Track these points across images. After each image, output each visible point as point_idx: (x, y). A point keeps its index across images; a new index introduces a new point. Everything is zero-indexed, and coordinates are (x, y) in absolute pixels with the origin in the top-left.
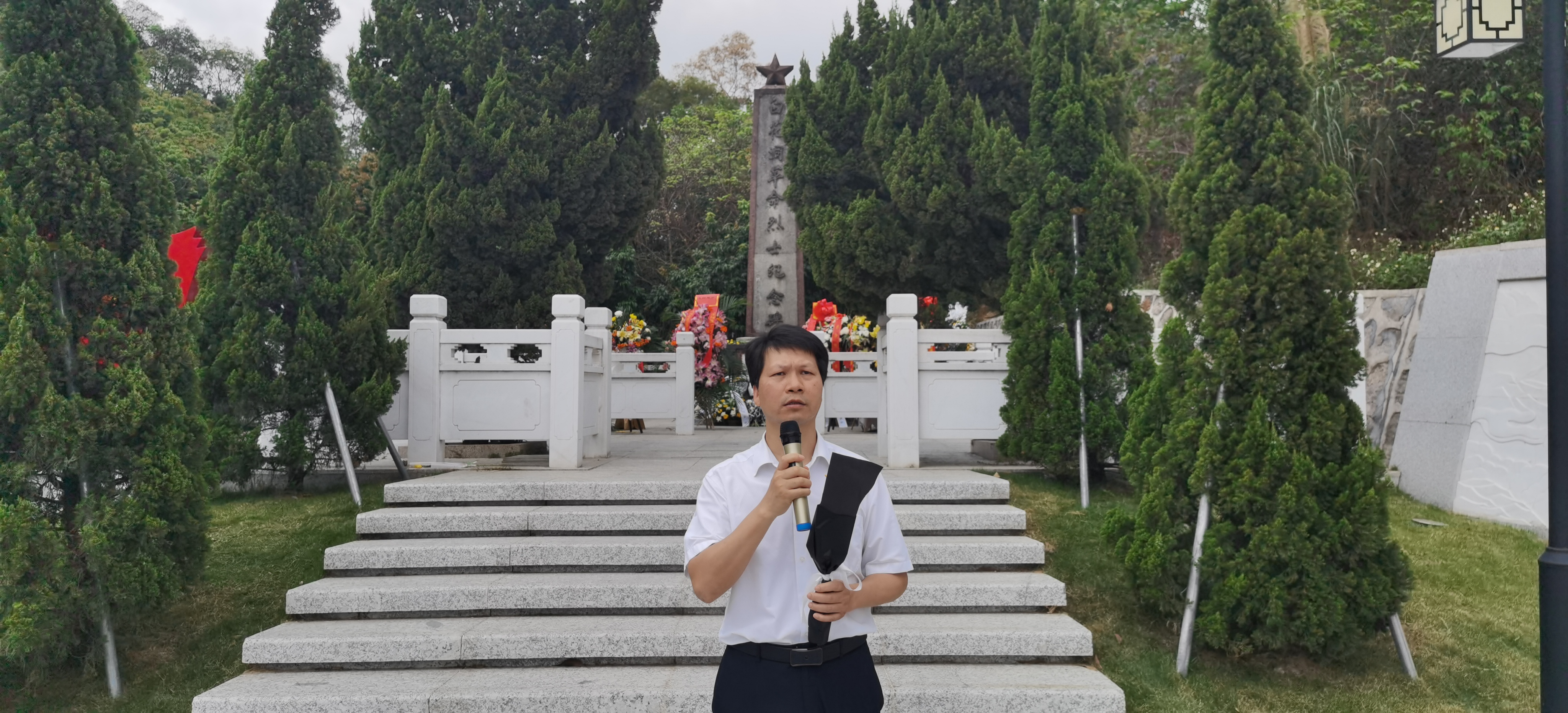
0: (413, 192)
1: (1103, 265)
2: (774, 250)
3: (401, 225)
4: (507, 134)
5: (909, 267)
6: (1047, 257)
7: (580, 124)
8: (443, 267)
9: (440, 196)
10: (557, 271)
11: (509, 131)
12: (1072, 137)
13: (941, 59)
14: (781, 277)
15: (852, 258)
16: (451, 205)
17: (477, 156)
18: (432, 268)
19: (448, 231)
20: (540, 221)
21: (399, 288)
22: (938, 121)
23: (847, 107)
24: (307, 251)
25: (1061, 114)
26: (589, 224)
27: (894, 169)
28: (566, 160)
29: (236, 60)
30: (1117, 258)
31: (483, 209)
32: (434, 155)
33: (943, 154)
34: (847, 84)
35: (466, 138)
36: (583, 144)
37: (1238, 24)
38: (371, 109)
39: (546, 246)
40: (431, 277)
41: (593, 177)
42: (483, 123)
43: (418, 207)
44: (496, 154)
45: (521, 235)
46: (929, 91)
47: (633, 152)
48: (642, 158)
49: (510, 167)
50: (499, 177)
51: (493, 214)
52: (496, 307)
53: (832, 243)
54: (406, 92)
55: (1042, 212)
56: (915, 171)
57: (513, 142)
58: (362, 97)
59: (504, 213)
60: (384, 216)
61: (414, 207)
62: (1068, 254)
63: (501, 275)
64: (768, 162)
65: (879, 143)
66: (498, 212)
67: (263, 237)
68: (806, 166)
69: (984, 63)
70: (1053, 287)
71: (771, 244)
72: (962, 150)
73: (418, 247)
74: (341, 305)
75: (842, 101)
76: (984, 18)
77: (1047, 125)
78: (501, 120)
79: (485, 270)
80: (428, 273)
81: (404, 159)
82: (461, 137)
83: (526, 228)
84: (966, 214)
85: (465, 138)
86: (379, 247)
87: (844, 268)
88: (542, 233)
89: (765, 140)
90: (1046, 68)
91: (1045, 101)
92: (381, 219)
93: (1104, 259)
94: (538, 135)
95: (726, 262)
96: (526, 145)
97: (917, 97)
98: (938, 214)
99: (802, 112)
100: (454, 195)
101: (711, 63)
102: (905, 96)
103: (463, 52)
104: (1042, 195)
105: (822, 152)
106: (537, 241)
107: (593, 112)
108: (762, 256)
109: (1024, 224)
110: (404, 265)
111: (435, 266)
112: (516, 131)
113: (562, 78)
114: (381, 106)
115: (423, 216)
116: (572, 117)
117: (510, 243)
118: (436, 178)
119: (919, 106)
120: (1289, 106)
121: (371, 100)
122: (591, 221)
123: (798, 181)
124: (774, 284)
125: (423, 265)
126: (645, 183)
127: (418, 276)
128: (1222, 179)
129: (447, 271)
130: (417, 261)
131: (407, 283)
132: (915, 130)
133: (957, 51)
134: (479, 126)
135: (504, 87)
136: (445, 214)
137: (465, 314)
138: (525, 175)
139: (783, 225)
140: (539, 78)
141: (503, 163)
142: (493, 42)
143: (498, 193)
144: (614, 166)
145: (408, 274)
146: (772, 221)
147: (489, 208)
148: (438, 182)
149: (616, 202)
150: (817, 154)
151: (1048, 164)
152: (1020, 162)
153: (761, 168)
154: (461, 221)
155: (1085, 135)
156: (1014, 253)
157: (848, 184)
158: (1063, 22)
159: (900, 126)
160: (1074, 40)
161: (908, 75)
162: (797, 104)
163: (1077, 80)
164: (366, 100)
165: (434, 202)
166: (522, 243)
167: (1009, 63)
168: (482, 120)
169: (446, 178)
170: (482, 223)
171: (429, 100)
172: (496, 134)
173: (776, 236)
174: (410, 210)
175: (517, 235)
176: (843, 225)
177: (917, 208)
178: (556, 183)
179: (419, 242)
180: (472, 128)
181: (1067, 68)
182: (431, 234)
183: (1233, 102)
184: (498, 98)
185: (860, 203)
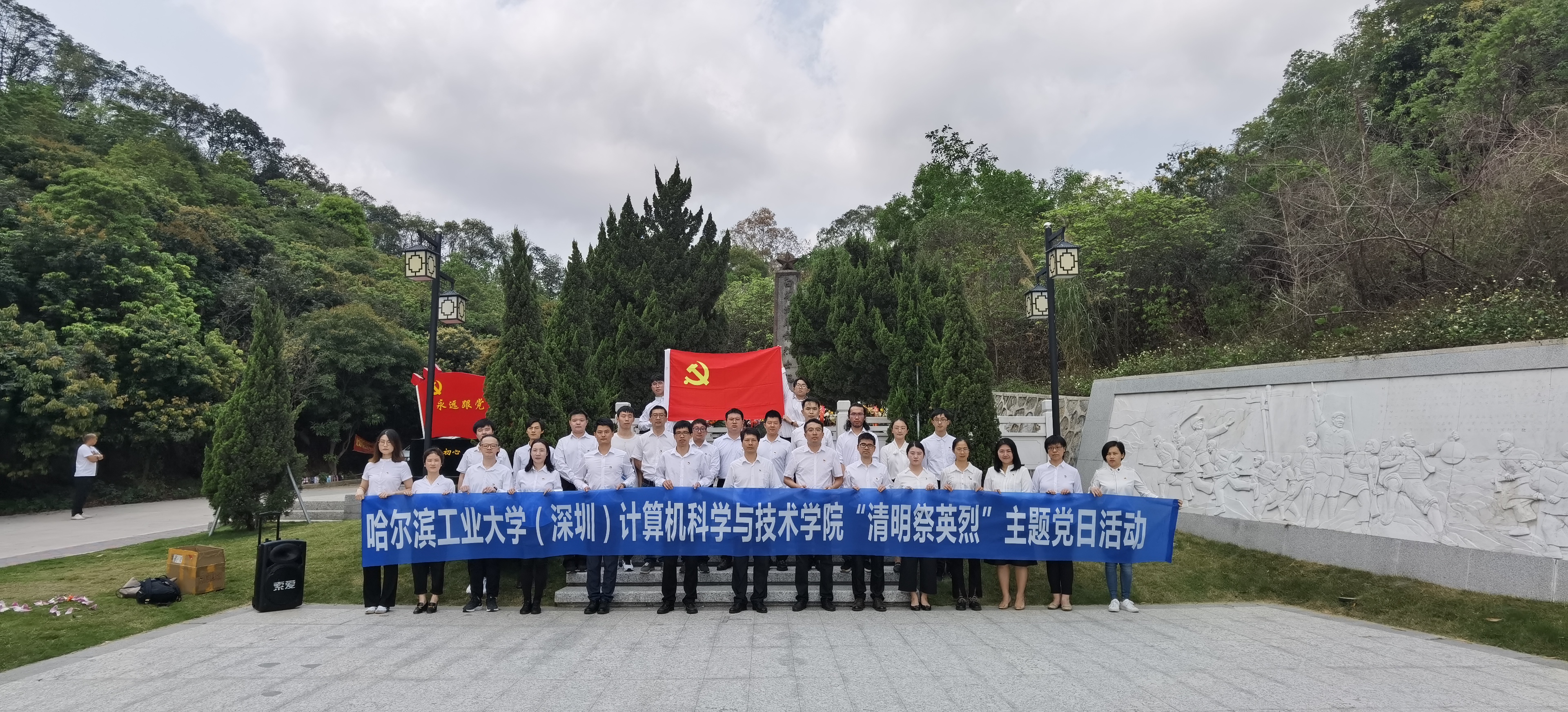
1: (927, 389)
4: (657, 325)
5: (848, 388)
6: (903, 385)
7: (689, 316)
9: (626, 354)
12: (913, 332)
13: (861, 290)
15: (821, 383)
18: (620, 389)
19: (629, 371)
22: (859, 321)
23: (820, 308)
24: (582, 386)
25: (909, 323)
27: (839, 342)
29: (423, 226)
30: (933, 385)
33: (861, 336)
34: (820, 295)
36: (691, 326)
37: (953, 306)
40: (620, 392)
41: (695, 342)
42: (646, 320)
46: (856, 306)
47: (714, 328)
48: (718, 330)
53: (812, 376)
54: (606, 303)
55: (901, 366)
56: (848, 343)
59: (655, 362)
62: (913, 384)
64: (782, 323)
65: (833, 329)
67: (565, 381)
68: (799, 337)
69: (881, 292)
70: (905, 399)
72: (871, 334)
74: (596, 409)
75: (817, 304)
76: (881, 272)
77: (904, 327)
78: (654, 317)
81: (604, 334)
84: (873, 363)
85: (638, 327)
87: (818, 387)
89: (782, 302)
90: (902, 302)
91: (902, 316)
93: (928, 387)
96: (665, 329)
97: (850, 308)
98: (859, 363)
99: (798, 311)
100: (632, 354)
101: (746, 229)
102: (844, 308)
103: (634, 283)
104: (901, 358)
105: (808, 331)
107: (696, 311)
109: (893, 370)
113: (681, 294)
116: (686, 313)
118: (624, 346)
119: (851, 312)
120: (972, 337)
123: (796, 344)
126: (720, 343)
128: (948, 364)
129: (627, 389)
132: (848, 325)
133: (869, 286)
135: (656, 302)
140: (669, 293)
141: (655, 338)
144: (706, 335)
150: (805, 332)
151: (903, 345)
152: (891, 344)
153: (779, 318)
155: (919, 332)
156: (891, 383)
157: (820, 345)
158: (909, 282)
159: (842, 321)
160: (914, 291)
161: (846, 298)
162: (795, 306)
163: (915, 308)
165: (623, 358)
167: (892, 293)
172: (652, 325)
173: (788, 358)
174: (609, 360)
176: (816, 367)
177: (850, 360)
181: (911, 302)
182: (619, 371)
183: (952, 335)
185: (825, 357)
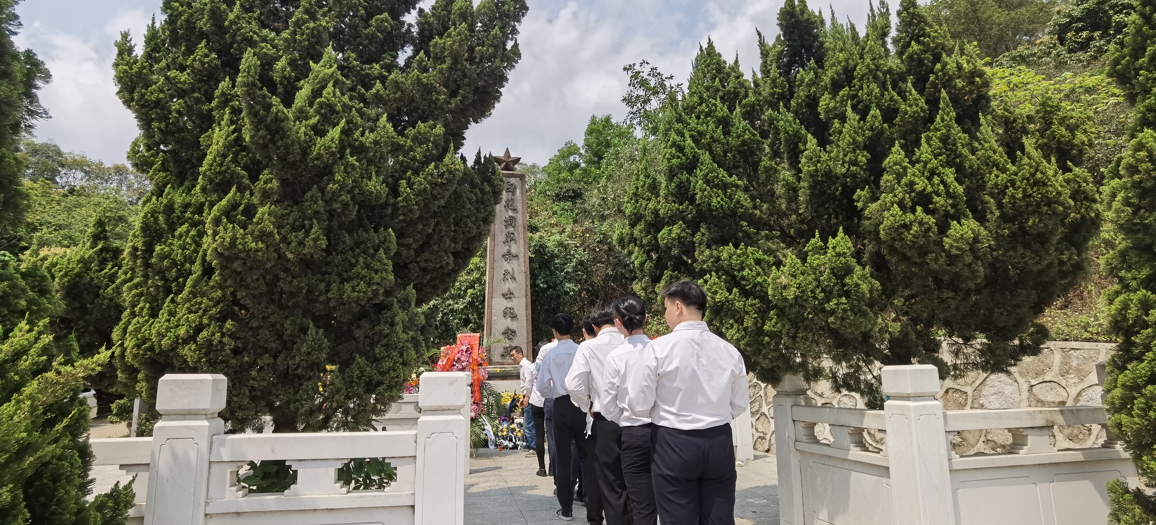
0: (188, 215)
2: (508, 295)
3: (164, 257)
4: (335, 133)
8: (222, 319)
9: (227, 213)
10: (392, 324)
11: (338, 129)
14: (514, 317)
16: (244, 228)
17: (291, 158)
18: (205, 321)
19: (237, 265)
20: (373, 256)
21: (151, 349)
26: (423, 264)
28: (403, 182)
31: (292, 236)
32: (224, 156)
35: (277, 132)
38: (143, 106)
39: (381, 291)
40: (204, 333)
43: (193, 232)
44: (319, 157)
45: (345, 275)
49: (338, 177)
50: (322, 190)
51: (309, 242)
52: (300, 377)
57: (342, 147)
58: (131, 91)
60: (140, 245)
61: (188, 231)
63: (312, 330)
64: (504, 227)
66: (315, 240)
71: (506, 290)
73: (187, 290)
78: (328, 114)
79: (287, 324)
80: (199, 329)
82: (268, 128)
83: (353, 266)
85: (274, 131)
86: (130, 289)
88: (376, 272)
89: (501, 211)
92: (135, 249)
94: (376, 142)
95: (457, 303)
96: (360, 152)
100: (249, 213)
106: (369, 284)
108: (499, 299)
110: (163, 315)
111: (211, 318)
112: (346, 132)
114: (157, 103)
115: (199, 245)
117: (329, 284)
121: (143, 95)
122: (426, 261)
124: (509, 323)
125: (192, 316)
127: (182, 331)
130: (182, 311)
131: (165, 342)
134: (297, 118)
136: (234, 239)
137: (252, 389)
138: (357, 191)
139: (515, 276)
142: (319, 32)
143: (316, 212)
145: (168, 329)
146: (506, 273)
147: (301, 234)
148: (226, 194)
149: (454, 240)
153: (498, 232)
154: (257, 251)
164: (136, 96)
166: (347, 286)
168: (301, 111)
169: (239, 190)
170: (290, 256)
171: (223, 94)
172: (319, 131)
173: (509, 285)
174: (180, 236)
175: (339, 275)
178: (389, 211)
179: (189, 283)
180: (287, 118)
182: (208, 270)
184: (324, 87)
